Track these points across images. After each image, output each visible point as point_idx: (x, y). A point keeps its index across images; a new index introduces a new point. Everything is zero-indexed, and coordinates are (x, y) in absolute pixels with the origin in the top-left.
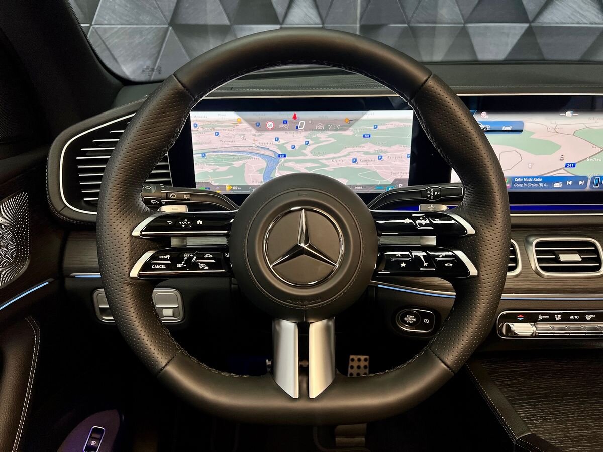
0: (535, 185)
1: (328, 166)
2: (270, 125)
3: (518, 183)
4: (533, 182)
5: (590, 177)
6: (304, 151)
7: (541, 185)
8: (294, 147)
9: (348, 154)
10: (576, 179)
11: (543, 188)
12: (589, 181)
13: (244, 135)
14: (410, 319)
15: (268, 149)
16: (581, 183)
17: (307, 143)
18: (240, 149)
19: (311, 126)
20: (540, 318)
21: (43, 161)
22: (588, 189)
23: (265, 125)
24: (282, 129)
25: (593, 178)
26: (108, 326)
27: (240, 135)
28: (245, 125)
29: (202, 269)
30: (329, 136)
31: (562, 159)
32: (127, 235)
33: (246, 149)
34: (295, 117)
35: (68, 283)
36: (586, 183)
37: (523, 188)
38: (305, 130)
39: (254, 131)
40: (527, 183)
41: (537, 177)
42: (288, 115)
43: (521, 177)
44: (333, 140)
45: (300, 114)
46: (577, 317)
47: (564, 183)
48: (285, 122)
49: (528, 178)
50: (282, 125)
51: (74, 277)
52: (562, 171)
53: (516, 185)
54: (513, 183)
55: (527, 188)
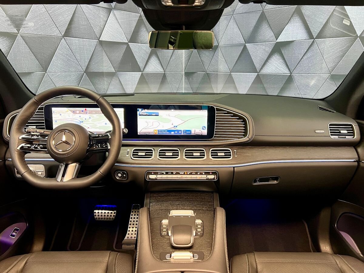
0: (165, 133)
1: (97, 125)
2: (78, 112)
3: (160, 132)
4: (164, 132)
5: (182, 130)
6: (89, 120)
7: (167, 133)
8: (86, 119)
9: (104, 122)
10: (178, 131)
11: (168, 134)
12: (182, 132)
13: (69, 115)
14: (120, 175)
15: (77, 119)
16: (180, 132)
17: (90, 118)
18: (68, 119)
19: (91, 113)
20: (159, 173)
21: (3, 123)
22: (182, 134)
23: (76, 112)
24: (81, 113)
25: (184, 130)
26: (19, 178)
27: (68, 115)
28: (70, 112)
29: (38, 149)
30: (97, 116)
31: (172, 124)
32: (18, 138)
33: (70, 119)
34: (86, 110)
35: (7, 162)
36: (181, 132)
37: (162, 134)
38: (89, 113)
39: (72, 114)
40: (162, 132)
41: (165, 130)
42: (83, 109)
43: (160, 130)
44: (98, 117)
45: (87, 109)
46: (170, 173)
47: (175, 132)
48: (83, 111)
49: (163, 130)
50: (82, 112)
51: (9, 160)
52: (173, 128)
53: (159, 133)
54: (158, 132)
55: (163, 134)
